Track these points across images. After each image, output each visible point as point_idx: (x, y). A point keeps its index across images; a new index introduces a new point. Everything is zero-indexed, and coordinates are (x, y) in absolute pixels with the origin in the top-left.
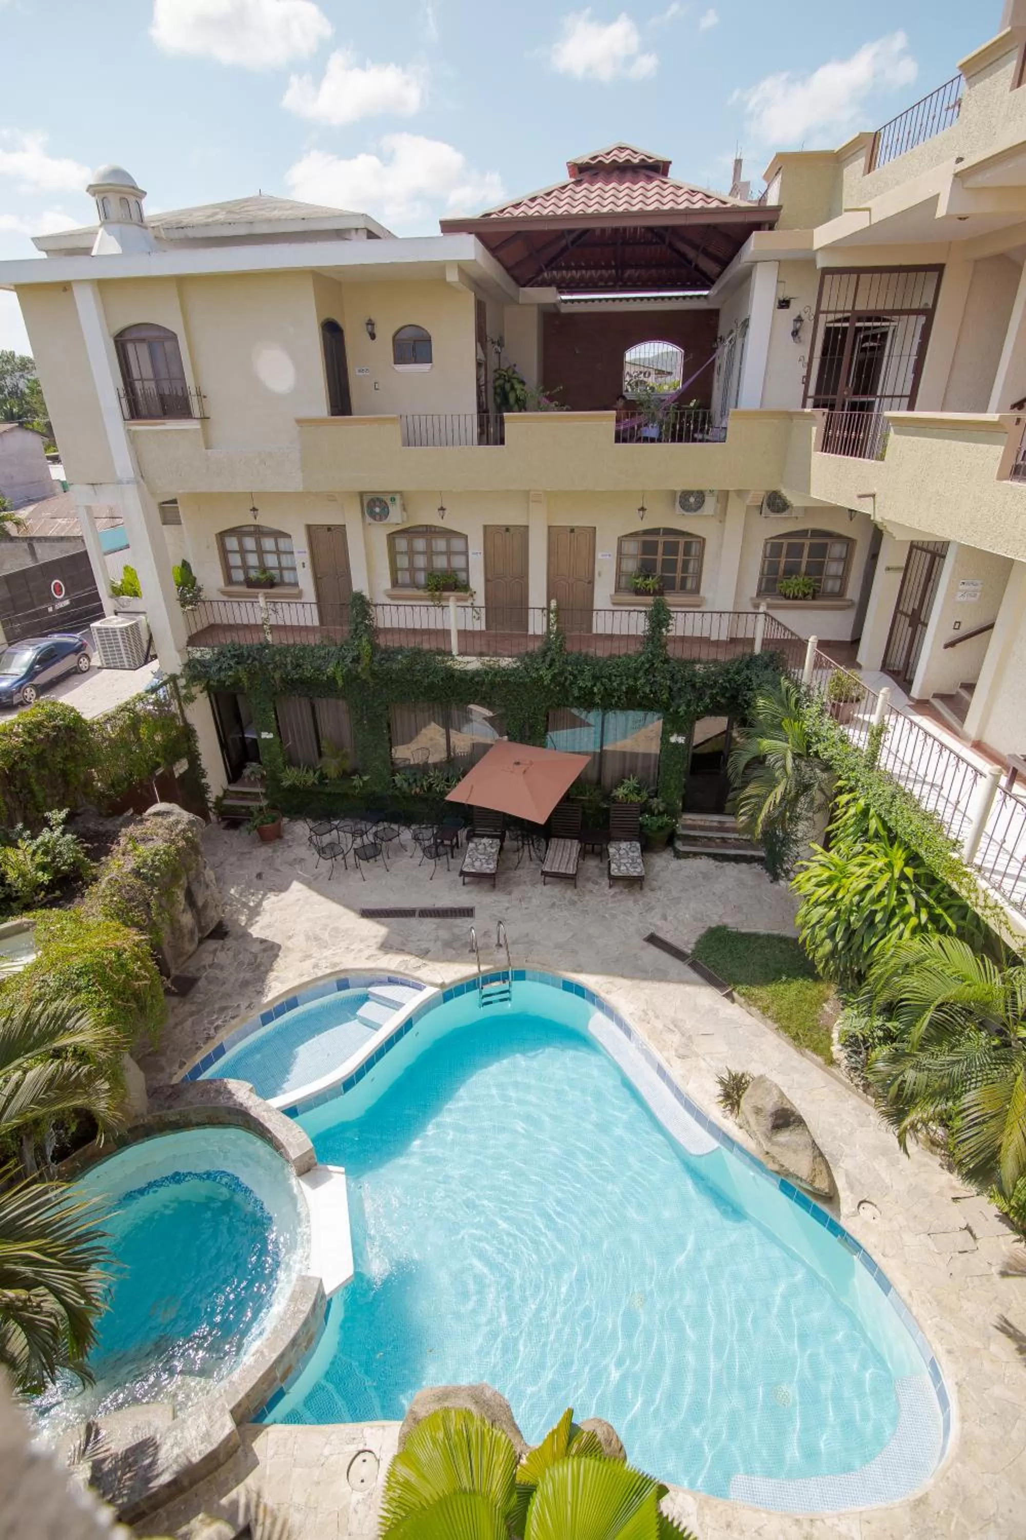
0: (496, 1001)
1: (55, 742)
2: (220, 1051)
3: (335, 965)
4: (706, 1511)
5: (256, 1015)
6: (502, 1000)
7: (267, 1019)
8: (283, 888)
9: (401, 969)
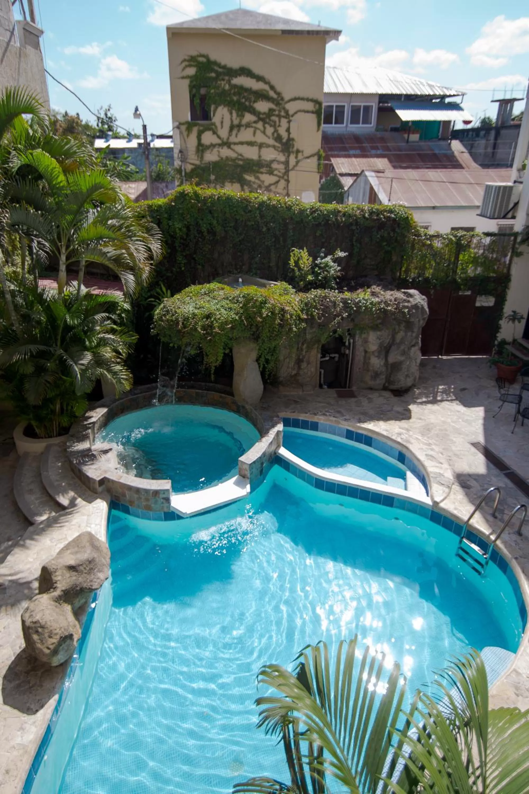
0: (469, 564)
1: (381, 225)
2: (315, 426)
3: (408, 442)
4: (21, 752)
5: (346, 426)
6: (474, 569)
7: (350, 435)
8: (467, 404)
9: (431, 475)
